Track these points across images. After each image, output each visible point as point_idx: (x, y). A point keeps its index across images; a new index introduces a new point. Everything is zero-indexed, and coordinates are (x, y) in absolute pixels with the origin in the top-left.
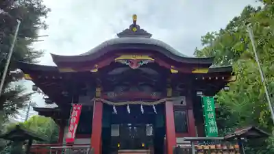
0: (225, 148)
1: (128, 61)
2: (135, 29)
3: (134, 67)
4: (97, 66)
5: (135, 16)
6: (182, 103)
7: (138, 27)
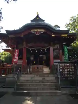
0: (70, 65)
1: (35, 32)
2: (38, 18)
3: (37, 34)
4: (23, 34)
5: (37, 13)
6: (57, 47)
7: (39, 17)
